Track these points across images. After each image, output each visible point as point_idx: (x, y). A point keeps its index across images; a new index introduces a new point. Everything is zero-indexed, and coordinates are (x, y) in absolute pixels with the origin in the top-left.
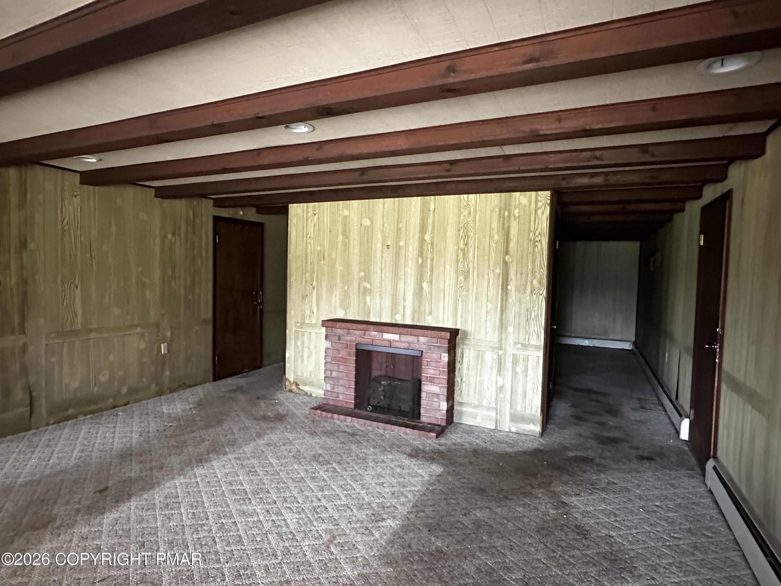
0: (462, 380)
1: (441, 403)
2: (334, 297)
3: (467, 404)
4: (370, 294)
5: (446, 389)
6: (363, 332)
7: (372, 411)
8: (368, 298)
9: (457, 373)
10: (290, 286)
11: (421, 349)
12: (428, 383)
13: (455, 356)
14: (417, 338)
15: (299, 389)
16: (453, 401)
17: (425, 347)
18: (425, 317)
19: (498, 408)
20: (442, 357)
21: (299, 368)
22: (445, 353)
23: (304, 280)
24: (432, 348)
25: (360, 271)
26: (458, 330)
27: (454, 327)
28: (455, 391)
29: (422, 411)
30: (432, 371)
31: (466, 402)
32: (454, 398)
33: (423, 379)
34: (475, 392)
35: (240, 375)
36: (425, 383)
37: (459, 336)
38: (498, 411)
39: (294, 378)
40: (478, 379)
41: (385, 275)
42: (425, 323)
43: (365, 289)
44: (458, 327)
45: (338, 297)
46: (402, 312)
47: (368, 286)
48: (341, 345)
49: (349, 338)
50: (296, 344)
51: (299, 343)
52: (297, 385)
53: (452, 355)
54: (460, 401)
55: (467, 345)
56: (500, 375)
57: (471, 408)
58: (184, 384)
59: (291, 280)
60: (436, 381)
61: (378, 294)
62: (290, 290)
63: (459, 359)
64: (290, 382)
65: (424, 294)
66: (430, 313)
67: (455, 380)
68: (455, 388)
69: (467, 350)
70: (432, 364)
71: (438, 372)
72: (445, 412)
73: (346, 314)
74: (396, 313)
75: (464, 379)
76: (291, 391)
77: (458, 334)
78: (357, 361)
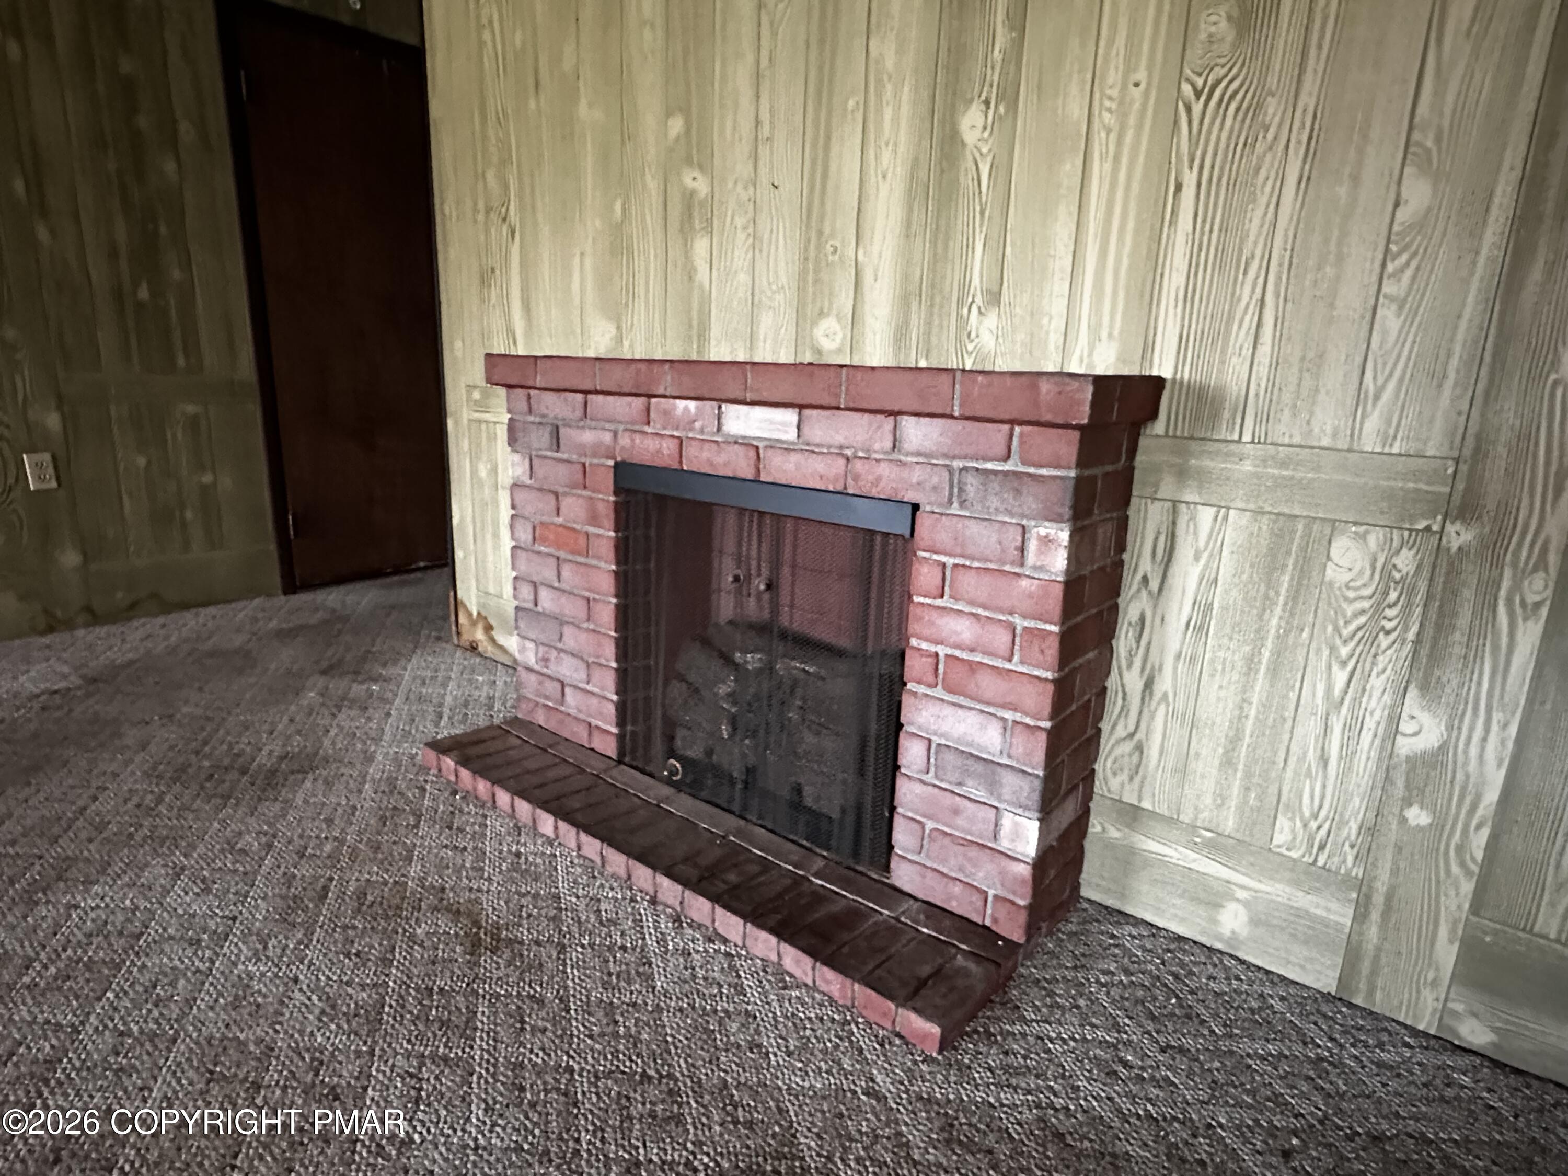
0: (1149, 685)
1: (1007, 821)
2: (577, 260)
3: (1171, 821)
4: (709, 229)
5: (1041, 741)
6: (640, 402)
7: (678, 786)
8: (701, 246)
9: (1123, 642)
10: (445, 238)
11: (911, 496)
12: (939, 692)
13: (1121, 547)
14: (889, 422)
15: (493, 640)
16: (1088, 796)
17: (940, 478)
18: (963, 323)
19: (1381, 887)
20: (1032, 546)
21: (490, 566)
22: (1057, 519)
23: (481, 205)
24: (972, 484)
25: (669, 114)
26: (1158, 383)
27: (1132, 370)
28: (1106, 743)
29: (902, 836)
30: (963, 629)
31: (1163, 810)
32: (1090, 777)
33: (914, 665)
34: (1228, 762)
35: (396, 578)
36: (922, 689)
37: (1159, 427)
38: (1378, 899)
39: (479, 604)
40: (1257, 694)
41: (772, 111)
42: (961, 350)
43: (689, 197)
44: (1163, 368)
45: (588, 262)
46: (845, 301)
47: (701, 186)
48: (562, 469)
49: (588, 437)
50: (474, 472)
51: (483, 471)
52: (489, 628)
53: (1105, 532)
54: (1130, 798)
55: (1203, 478)
56: (1424, 688)
57: (1193, 846)
58: (154, 596)
59: (447, 211)
60: (988, 685)
61: (739, 222)
62: (446, 252)
63: (1146, 566)
64: (470, 615)
65: (966, 181)
66: (994, 297)
67: (1112, 682)
68: (1105, 726)
69: (1206, 515)
70: (969, 583)
71: (1002, 639)
72: (1024, 870)
73: (619, 340)
74: (821, 314)
75: (1164, 684)
76: (473, 648)
77: (1154, 415)
78: (622, 551)
